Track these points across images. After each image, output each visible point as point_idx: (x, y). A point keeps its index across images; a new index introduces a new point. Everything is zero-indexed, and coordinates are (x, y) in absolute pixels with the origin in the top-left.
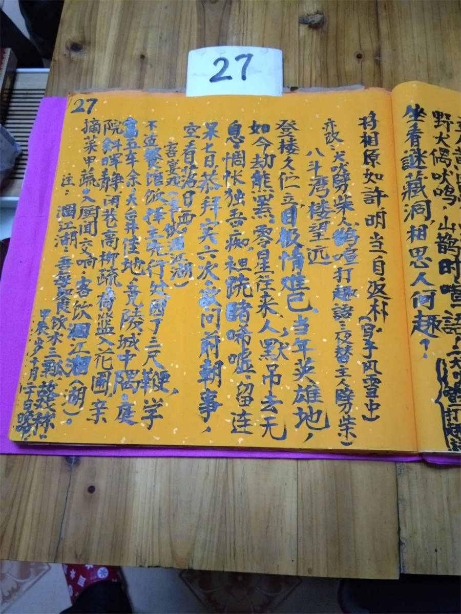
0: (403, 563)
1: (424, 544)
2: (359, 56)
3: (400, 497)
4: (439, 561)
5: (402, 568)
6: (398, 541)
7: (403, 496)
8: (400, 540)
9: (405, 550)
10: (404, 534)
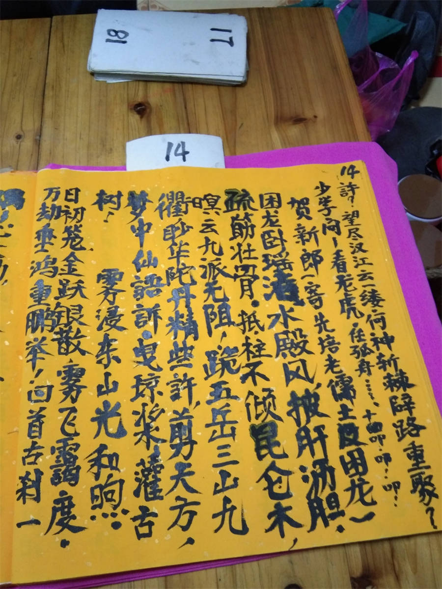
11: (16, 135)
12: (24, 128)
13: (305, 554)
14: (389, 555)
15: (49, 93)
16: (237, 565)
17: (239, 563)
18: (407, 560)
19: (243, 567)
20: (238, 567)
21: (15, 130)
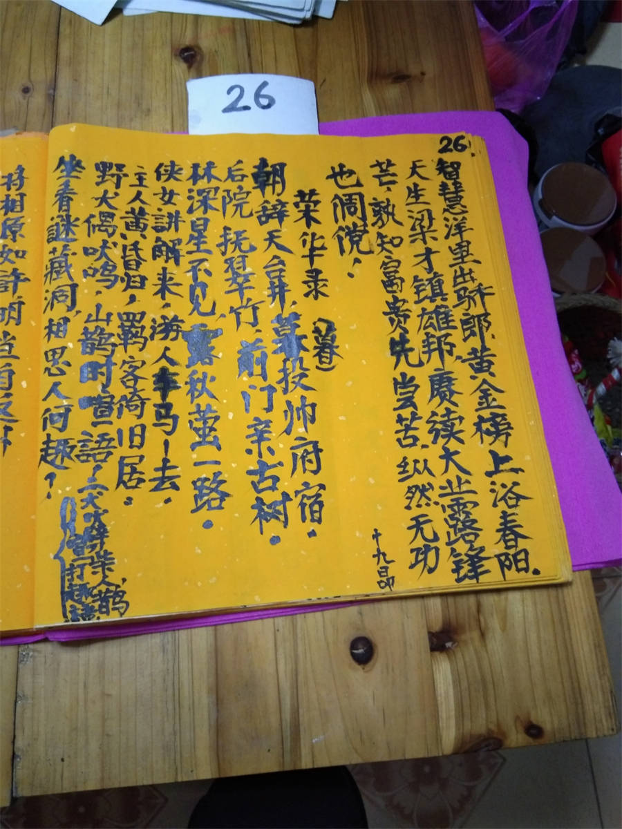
0: (16, 783)
1: (46, 754)
2: (26, 90)
3: (20, 693)
4: (66, 774)
5: (14, 789)
6: (12, 754)
7: (23, 691)
8: (14, 753)
9: (20, 764)
10: (20, 743)
11: (23, 87)
12: (33, 78)
13: (377, 605)
14: (474, 609)
15: (65, 29)
16: (298, 616)
17: (300, 613)
18: (495, 616)
19: (305, 617)
20: (299, 618)
21: (20, 80)
